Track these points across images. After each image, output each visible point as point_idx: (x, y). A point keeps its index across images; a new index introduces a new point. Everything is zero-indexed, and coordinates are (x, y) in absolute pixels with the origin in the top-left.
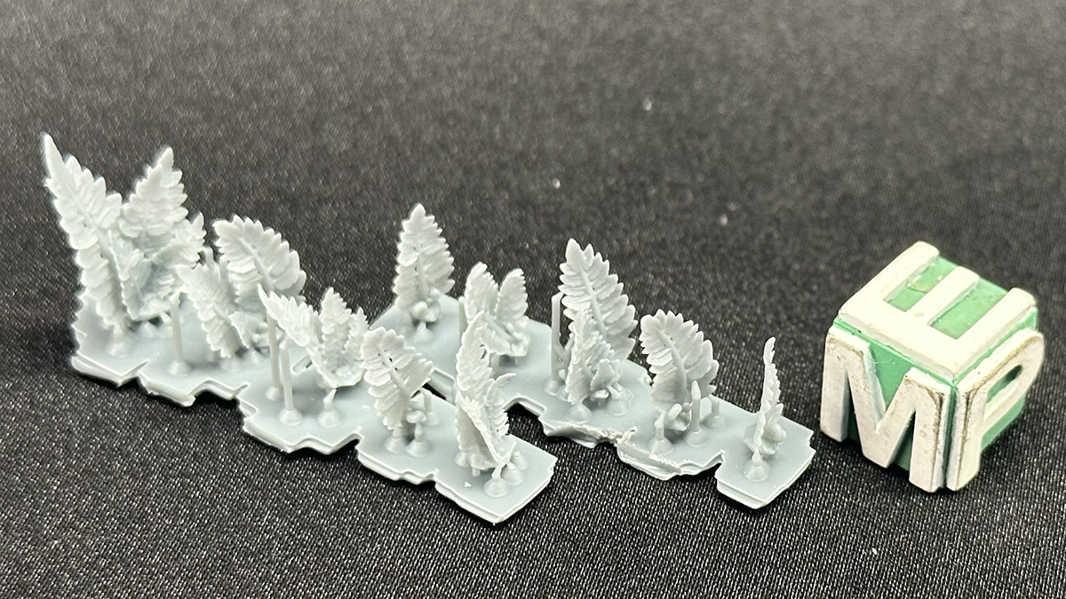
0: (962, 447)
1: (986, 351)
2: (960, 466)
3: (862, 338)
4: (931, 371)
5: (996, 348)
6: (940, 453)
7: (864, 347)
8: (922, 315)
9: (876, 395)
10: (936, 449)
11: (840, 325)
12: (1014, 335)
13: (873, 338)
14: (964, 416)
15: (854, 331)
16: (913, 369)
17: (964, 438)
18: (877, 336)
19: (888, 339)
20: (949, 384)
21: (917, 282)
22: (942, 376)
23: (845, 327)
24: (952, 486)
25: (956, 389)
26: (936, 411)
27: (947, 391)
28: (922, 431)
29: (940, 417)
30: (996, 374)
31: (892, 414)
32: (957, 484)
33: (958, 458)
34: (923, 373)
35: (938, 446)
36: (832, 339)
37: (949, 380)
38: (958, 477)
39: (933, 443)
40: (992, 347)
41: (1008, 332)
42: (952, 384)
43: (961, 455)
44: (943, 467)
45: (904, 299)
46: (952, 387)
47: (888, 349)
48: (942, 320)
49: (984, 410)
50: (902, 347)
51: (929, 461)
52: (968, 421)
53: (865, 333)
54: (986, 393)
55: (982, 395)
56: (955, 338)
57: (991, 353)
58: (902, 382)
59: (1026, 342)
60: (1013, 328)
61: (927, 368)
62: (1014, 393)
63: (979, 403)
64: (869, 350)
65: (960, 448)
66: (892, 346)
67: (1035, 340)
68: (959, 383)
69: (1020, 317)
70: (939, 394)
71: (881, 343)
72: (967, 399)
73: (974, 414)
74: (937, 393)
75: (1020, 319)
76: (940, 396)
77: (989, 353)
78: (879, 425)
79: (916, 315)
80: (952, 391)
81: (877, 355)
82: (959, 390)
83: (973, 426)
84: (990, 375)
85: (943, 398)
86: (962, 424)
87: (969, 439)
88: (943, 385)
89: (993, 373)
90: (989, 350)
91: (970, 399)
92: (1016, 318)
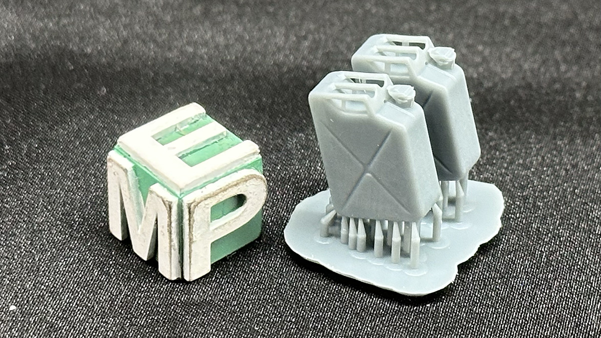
0: (190, 246)
1: (212, 178)
2: (190, 262)
3: (130, 160)
4: (169, 186)
5: (220, 178)
6: (175, 250)
7: (129, 166)
8: (174, 148)
9: (138, 204)
10: (171, 247)
11: (117, 150)
12: (239, 172)
13: (136, 160)
14: (188, 222)
15: (125, 155)
16: (157, 184)
17: (191, 240)
18: (139, 160)
19: (144, 161)
20: (176, 195)
21: (184, 130)
22: (174, 190)
23: (121, 152)
24: (187, 278)
25: (182, 201)
26: (167, 215)
27: (175, 201)
28: (162, 231)
29: (170, 220)
30: (216, 195)
31: (145, 217)
32: (190, 277)
33: (188, 255)
34: (163, 187)
35: (172, 243)
36: (110, 159)
37: (178, 193)
38: (190, 271)
39: (168, 241)
40: (218, 176)
41: (233, 169)
42: (179, 196)
43: (190, 253)
44: (179, 262)
45: (162, 139)
46: (180, 199)
47: (145, 169)
48: (189, 155)
49: (208, 221)
50: (152, 168)
51: (168, 255)
52: (193, 227)
53: (132, 157)
54: (208, 208)
55: (204, 209)
56: (192, 166)
57: (217, 180)
58: (149, 193)
59: (246, 177)
60: (239, 166)
61: (166, 184)
62: (240, 216)
63: (201, 214)
64: (132, 169)
65: (188, 247)
66: (148, 167)
67: (255, 177)
68: (184, 196)
69: (246, 159)
70: (169, 202)
71: (140, 164)
72: (189, 209)
73: (197, 222)
74: (167, 201)
75: (246, 161)
76: (170, 204)
77: (215, 180)
78: (140, 227)
79: (169, 148)
80: (179, 201)
81: (138, 174)
82: (184, 201)
83: (199, 232)
84: (210, 194)
85: (172, 205)
86: (188, 228)
87: (196, 241)
88: (174, 197)
89: (213, 194)
90: (215, 178)
91: (191, 210)
92: (242, 159)
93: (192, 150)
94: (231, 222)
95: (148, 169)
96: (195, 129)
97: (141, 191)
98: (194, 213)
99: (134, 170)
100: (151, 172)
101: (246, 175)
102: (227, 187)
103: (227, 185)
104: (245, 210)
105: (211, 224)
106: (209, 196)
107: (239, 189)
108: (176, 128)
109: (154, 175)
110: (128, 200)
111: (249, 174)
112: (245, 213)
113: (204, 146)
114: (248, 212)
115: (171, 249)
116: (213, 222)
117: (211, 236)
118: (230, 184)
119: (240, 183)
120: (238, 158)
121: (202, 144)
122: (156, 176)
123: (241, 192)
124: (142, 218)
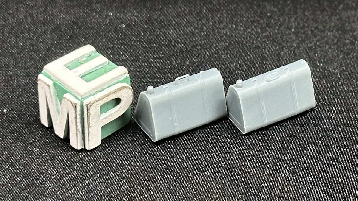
0: (88, 129)
1: (100, 89)
2: (89, 139)
3: (52, 80)
4: (75, 95)
5: (105, 89)
6: (79, 132)
7: (51, 83)
8: (77, 72)
9: (57, 105)
10: (77, 130)
11: (44, 74)
12: (116, 85)
13: (55, 79)
14: (87, 115)
15: (49, 76)
16: (68, 93)
17: (89, 125)
18: (57, 79)
19: (60, 80)
20: (79, 100)
21: (83, 61)
22: (78, 96)
23: (46, 75)
24: (87, 148)
25: (83, 103)
26: (74, 112)
27: (78, 103)
28: (71, 121)
29: (76, 114)
30: (103, 98)
31: (61, 113)
32: (89, 148)
33: (88, 135)
34: (71, 95)
35: (78, 128)
36: (39, 79)
37: (80, 98)
38: (89, 144)
39: (75, 126)
40: (104, 88)
41: (113, 83)
42: (81, 100)
43: (88, 133)
44: (83, 139)
45: (70, 67)
46: (81, 102)
47: (60, 85)
48: (86, 76)
49: (99, 114)
50: (64, 84)
51: (75, 135)
52: (90, 118)
53: (53, 78)
54: (98, 106)
55: (96, 107)
56: (88, 82)
57: (103, 90)
58: (63, 99)
59: (121, 87)
60: (116, 81)
61: (73, 93)
62: (118, 111)
63: (95, 110)
64: (53, 85)
65: (88, 130)
66: (62, 83)
67: (126, 88)
68: (84, 100)
69: (120, 77)
70: (75, 104)
71: (57, 82)
72: (87, 107)
73: (92, 115)
74: (74, 103)
75: (120, 78)
76: (75, 105)
77: (102, 90)
78: (58, 119)
79: (74, 72)
80: (81, 103)
81: (56, 88)
82: (84, 103)
83: (93, 121)
84: (99, 98)
85: (77, 105)
86: (87, 119)
87: (92, 126)
88: (78, 100)
89: (101, 98)
90: (102, 89)
91: (88, 108)
92: (117, 77)
93: (88, 73)
94: (113, 114)
95: (62, 85)
96: (89, 60)
97: (58, 98)
98: (90, 110)
99: (54, 85)
100: (64, 86)
101: (121, 86)
102: (109, 94)
103: (109, 93)
104: (121, 107)
105: (100, 116)
106: (98, 99)
107: (116, 95)
108: (78, 60)
109: (66, 88)
110: (51, 103)
111: (122, 86)
112: (121, 109)
113: (95, 70)
114: (122, 108)
115: (77, 131)
116: (102, 114)
117: (101, 123)
118: (111, 92)
119: (117, 91)
120: (115, 77)
121: (94, 69)
122: (67, 89)
123: (118, 96)
124: (59, 114)
